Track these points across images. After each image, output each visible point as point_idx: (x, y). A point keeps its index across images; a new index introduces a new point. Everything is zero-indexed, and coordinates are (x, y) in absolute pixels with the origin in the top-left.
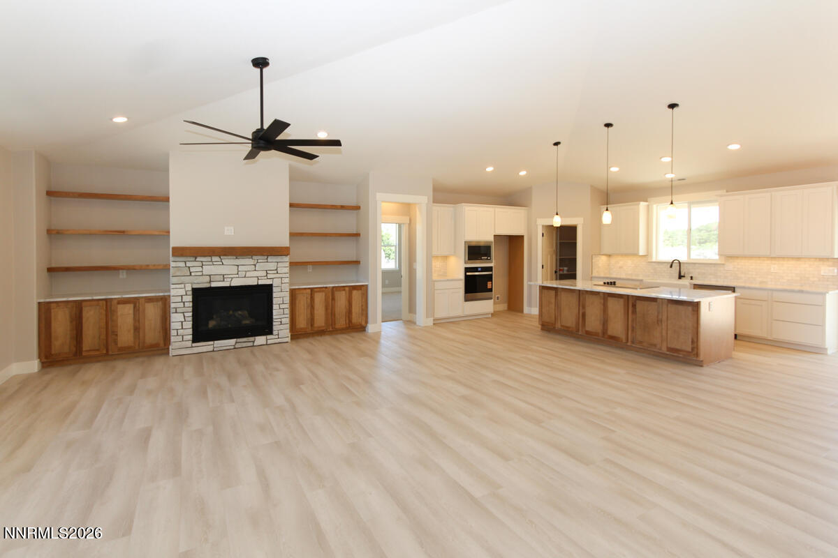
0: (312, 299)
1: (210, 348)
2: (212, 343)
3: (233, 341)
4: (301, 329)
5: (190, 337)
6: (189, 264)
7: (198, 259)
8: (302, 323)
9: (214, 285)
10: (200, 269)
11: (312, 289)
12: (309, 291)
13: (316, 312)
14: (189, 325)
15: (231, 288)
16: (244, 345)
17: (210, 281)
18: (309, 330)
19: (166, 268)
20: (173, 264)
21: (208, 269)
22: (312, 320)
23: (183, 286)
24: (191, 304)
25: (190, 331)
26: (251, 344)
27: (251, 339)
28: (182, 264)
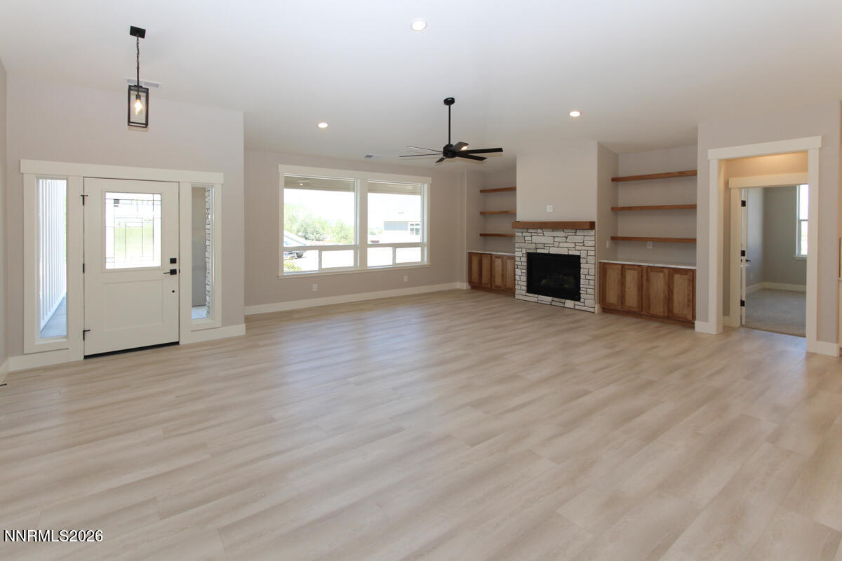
0: (623, 275)
1: (536, 300)
2: (536, 296)
3: (549, 299)
4: (612, 304)
5: (525, 288)
6: (524, 234)
7: (530, 231)
8: (612, 298)
9: (539, 251)
10: (530, 238)
11: (623, 266)
12: (620, 267)
13: (627, 290)
14: (524, 278)
15: (549, 255)
16: (558, 304)
17: (536, 249)
18: (619, 307)
19: (512, 237)
20: (517, 234)
21: (536, 239)
22: (622, 297)
23: (520, 250)
24: (526, 264)
25: (525, 284)
26: (562, 305)
27: (563, 300)
28: (520, 234)
